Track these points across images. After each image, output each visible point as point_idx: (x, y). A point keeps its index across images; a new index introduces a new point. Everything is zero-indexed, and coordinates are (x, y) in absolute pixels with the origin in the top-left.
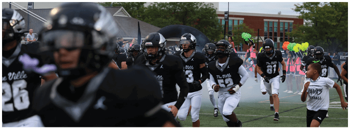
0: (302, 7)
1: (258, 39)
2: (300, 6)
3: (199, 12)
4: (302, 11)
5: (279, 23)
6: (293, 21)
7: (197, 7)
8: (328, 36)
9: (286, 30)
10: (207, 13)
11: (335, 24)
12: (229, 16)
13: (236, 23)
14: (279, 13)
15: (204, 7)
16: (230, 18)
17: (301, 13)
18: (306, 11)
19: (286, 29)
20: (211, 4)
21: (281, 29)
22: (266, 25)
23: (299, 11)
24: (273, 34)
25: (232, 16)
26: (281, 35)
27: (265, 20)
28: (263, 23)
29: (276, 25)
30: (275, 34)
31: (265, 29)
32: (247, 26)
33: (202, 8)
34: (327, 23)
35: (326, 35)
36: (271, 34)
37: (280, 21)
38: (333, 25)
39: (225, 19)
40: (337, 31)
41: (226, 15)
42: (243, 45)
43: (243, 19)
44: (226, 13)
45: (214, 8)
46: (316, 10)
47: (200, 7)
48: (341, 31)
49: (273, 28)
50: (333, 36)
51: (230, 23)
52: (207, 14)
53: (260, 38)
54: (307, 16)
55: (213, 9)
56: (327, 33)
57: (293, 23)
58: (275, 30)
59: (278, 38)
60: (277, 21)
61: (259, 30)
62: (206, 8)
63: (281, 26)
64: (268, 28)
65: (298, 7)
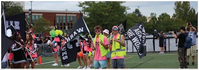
0: (83, 3)
2: (82, 3)
3: (10, 9)
4: (84, 6)
5: (66, 16)
6: (76, 15)
7: (9, 6)
8: (103, 23)
9: (72, 21)
10: (16, 10)
11: (107, 14)
12: (32, 13)
13: (37, 18)
14: (66, 10)
15: (14, 6)
16: (33, 14)
17: (83, 8)
18: (87, 6)
20: (19, 3)
21: (68, 21)
22: (57, 18)
23: (82, 6)
24: (63, 24)
25: (34, 13)
26: (68, 24)
27: (57, 15)
28: (56, 16)
29: (64, 18)
30: (64, 24)
31: (58, 21)
32: (45, 19)
33: (12, 7)
34: (102, 14)
35: (102, 23)
36: (61, 24)
37: (68, 15)
38: (106, 16)
39: (29, 14)
40: (109, 19)
41: (29, 12)
42: (42, 32)
43: (42, 14)
44: (30, 10)
45: (21, 6)
46: (94, 5)
47: (10, 6)
48: (112, 20)
49: (62, 20)
50: (106, 23)
51: (33, 18)
52: (16, 11)
54: (86, 10)
55: (20, 7)
56: (102, 21)
58: (64, 21)
59: (67, 27)
62: (15, 6)
63: (68, 18)
64: (59, 20)
65: (81, 4)
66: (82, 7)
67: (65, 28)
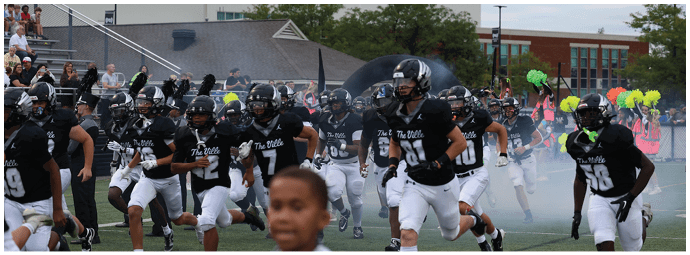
0: (645, 19)
1: (559, 83)
2: (641, 17)
3: (441, 29)
4: (645, 26)
5: (600, 50)
6: (628, 47)
7: (438, 20)
9: (614, 65)
10: (458, 31)
12: (501, 37)
13: (514, 52)
14: (601, 32)
15: (452, 20)
16: (502, 41)
17: (644, 30)
18: (655, 27)
19: (614, 62)
20: (468, 10)
21: (604, 63)
22: (574, 55)
23: (640, 26)
25: (507, 37)
26: (605, 74)
27: (572, 45)
28: (569, 49)
29: (593, 55)
30: (593, 72)
31: (573, 63)
32: (537, 56)
33: (447, 22)
36: (584, 72)
37: (603, 46)
39: (494, 43)
41: (494, 35)
42: (528, 94)
43: (529, 43)
44: (495, 31)
45: (472, 21)
46: (673, 24)
47: (443, 21)
49: (587, 61)
51: (504, 51)
52: (457, 34)
53: (562, 81)
54: (655, 38)
55: (470, 24)
57: (629, 51)
58: (593, 65)
59: (599, 81)
60: (597, 46)
61: (560, 65)
62: (456, 22)
63: (604, 56)
64: (579, 60)
65: (637, 19)
66: (639, 29)
67: (593, 84)
